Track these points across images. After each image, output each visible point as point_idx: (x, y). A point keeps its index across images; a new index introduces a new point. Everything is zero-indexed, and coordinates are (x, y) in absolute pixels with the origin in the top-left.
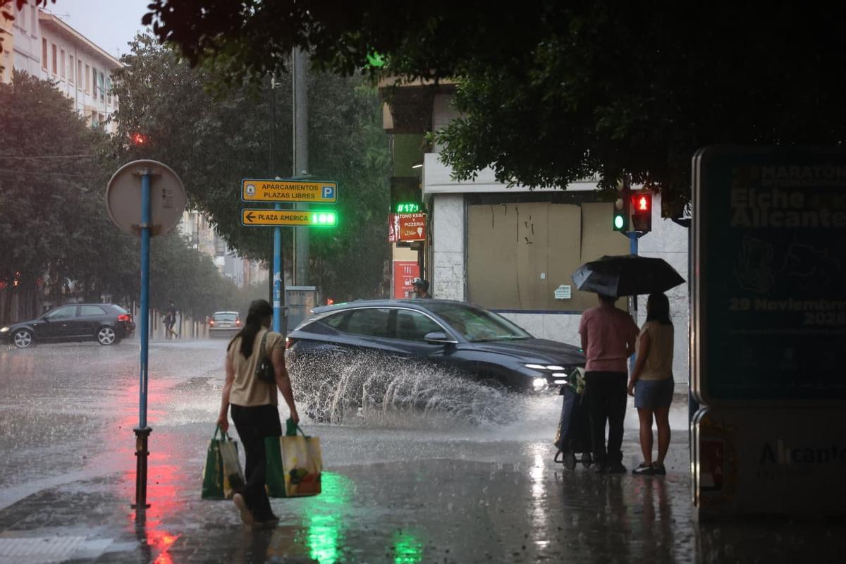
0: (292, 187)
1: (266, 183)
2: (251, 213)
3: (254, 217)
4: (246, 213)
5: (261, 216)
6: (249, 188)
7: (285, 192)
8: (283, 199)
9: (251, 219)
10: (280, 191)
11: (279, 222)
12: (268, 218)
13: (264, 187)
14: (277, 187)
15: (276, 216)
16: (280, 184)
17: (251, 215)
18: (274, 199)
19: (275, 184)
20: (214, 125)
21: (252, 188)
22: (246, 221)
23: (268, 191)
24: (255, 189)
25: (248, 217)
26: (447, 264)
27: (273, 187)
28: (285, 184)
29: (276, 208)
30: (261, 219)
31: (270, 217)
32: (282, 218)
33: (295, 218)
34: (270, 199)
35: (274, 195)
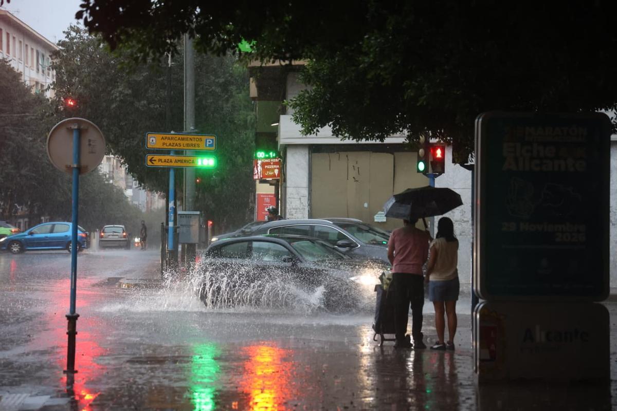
0: (183, 139)
1: (164, 136)
2: (153, 158)
3: (155, 160)
4: (149, 157)
5: (160, 160)
6: (151, 139)
7: (178, 142)
8: (176, 147)
9: (153, 162)
10: (174, 142)
11: (174, 164)
12: (165, 161)
13: (162, 138)
14: (172, 139)
15: (171, 160)
16: (174, 136)
17: (153, 159)
18: (170, 147)
19: (170, 136)
20: (126, 92)
21: (154, 139)
22: (149, 163)
23: (165, 141)
24: (156, 140)
25: (151, 160)
26: (296, 196)
27: (169, 139)
28: (178, 136)
29: (171, 154)
30: (160, 162)
31: (167, 161)
32: (176, 161)
33: (185, 161)
34: (167, 147)
35: (170, 145)
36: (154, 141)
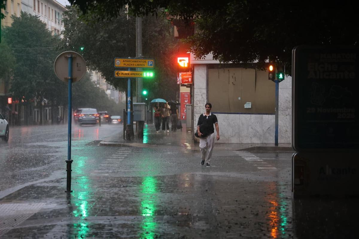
0: (135, 62)
2: (118, 72)
3: (120, 74)
4: (116, 72)
6: (117, 62)
7: (132, 63)
8: (131, 66)
9: (118, 75)
10: (130, 63)
11: (130, 76)
13: (124, 61)
14: (129, 61)
15: (129, 73)
16: (130, 60)
17: (118, 73)
18: (128, 66)
19: (128, 60)
21: (119, 62)
22: (116, 75)
23: (125, 63)
24: (120, 62)
25: (117, 74)
26: (200, 94)
27: (127, 61)
28: (132, 60)
29: (129, 70)
30: (122, 75)
31: (126, 74)
32: (131, 74)
33: (137, 74)
34: (126, 66)
35: (128, 65)
36: (119, 63)
